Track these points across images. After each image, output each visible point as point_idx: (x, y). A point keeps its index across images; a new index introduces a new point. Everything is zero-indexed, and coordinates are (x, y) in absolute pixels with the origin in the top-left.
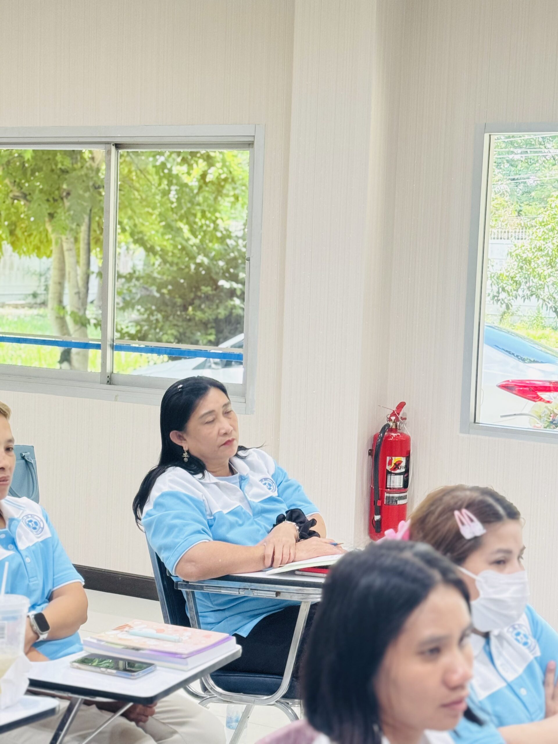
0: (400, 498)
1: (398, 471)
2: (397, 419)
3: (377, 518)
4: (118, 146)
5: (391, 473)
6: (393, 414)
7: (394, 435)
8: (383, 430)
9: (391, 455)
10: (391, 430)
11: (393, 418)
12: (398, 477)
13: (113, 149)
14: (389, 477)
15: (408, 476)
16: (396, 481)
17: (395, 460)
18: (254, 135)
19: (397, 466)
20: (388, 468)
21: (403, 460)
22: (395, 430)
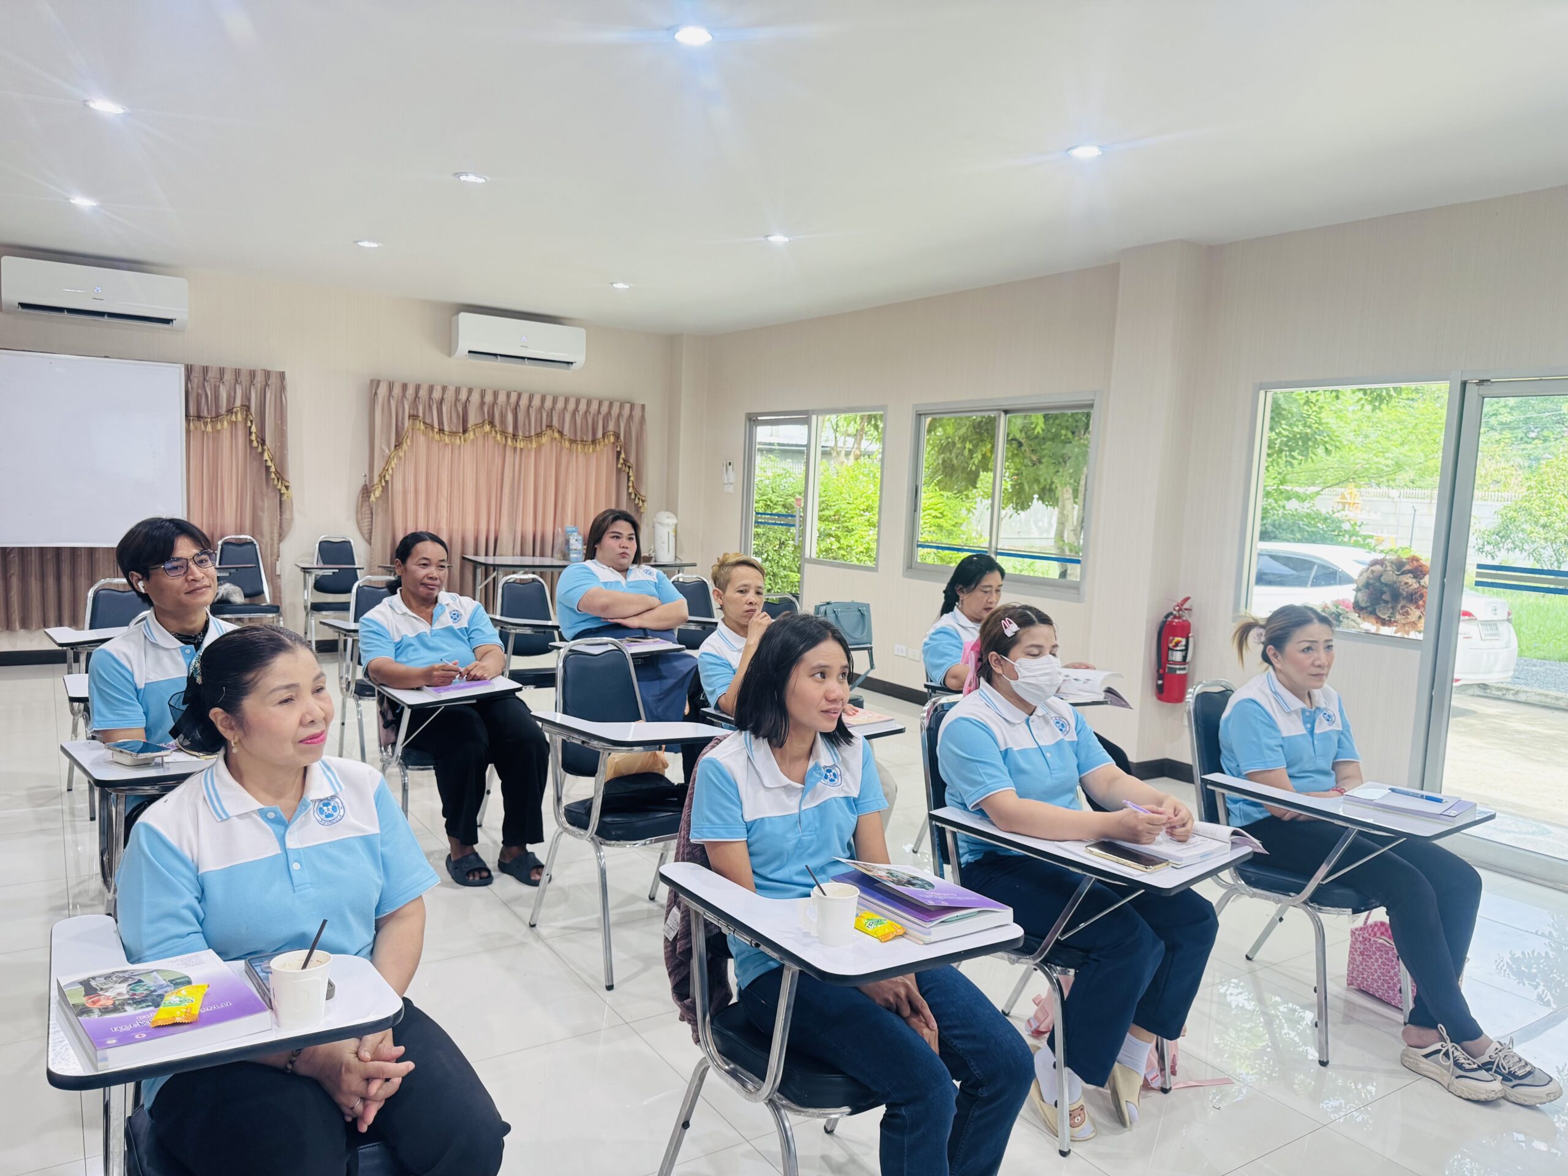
0: (1180, 669)
1: (1178, 648)
2: (1180, 610)
3: (1160, 682)
4: (1006, 412)
5: (1173, 650)
6: (1178, 606)
7: (1176, 620)
8: (1167, 616)
9: (1175, 636)
10: (1175, 617)
11: (1177, 608)
12: (1178, 653)
13: (1003, 414)
14: (1170, 652)
15: (1186, 654)
16: (1177, 656)
17: (1177, 639)
18: (1092, 398)
19: (1177, 644)
20: (1171, 645)
21: (1184, 641)
22: (1179, 617)
